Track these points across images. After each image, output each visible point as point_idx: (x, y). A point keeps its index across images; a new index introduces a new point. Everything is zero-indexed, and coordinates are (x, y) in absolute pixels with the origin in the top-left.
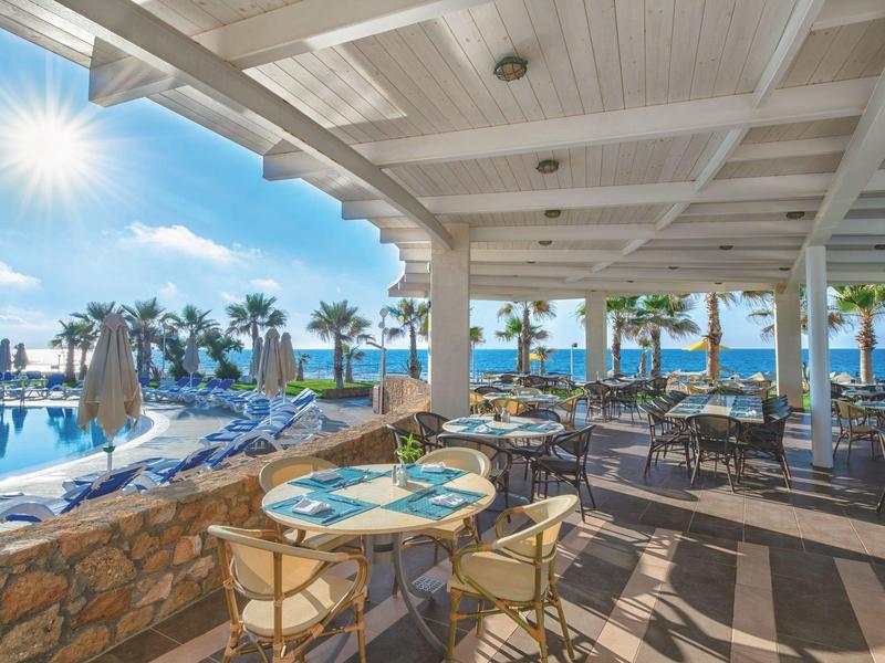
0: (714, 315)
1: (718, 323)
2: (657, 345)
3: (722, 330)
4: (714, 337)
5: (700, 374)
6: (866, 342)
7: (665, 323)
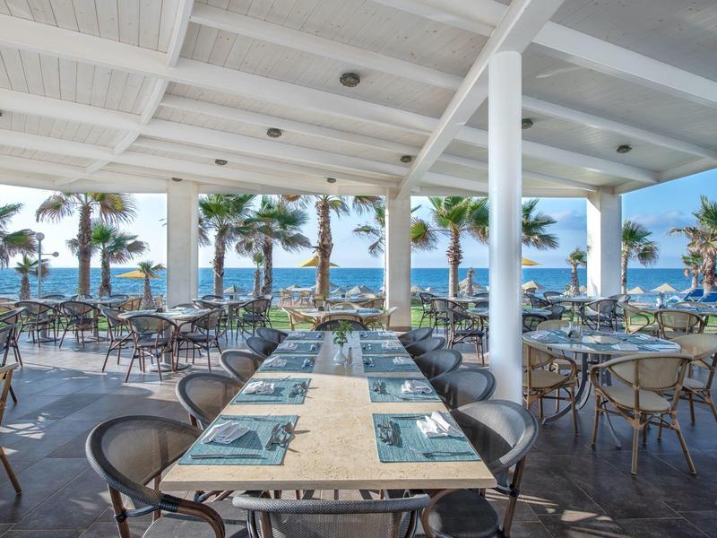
0: (325, 224)
1: (329, 232)
2: (269, 260)
3: (333, 242)
4: (325, 249)
5: (310, 289)
6: (455, 257)
7: (277, 235)
